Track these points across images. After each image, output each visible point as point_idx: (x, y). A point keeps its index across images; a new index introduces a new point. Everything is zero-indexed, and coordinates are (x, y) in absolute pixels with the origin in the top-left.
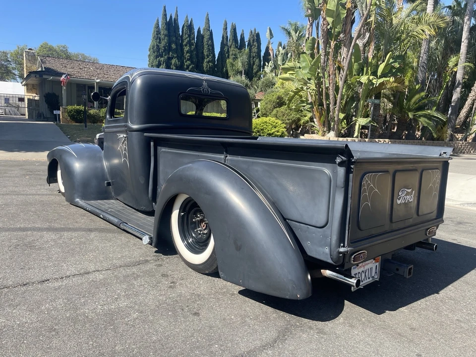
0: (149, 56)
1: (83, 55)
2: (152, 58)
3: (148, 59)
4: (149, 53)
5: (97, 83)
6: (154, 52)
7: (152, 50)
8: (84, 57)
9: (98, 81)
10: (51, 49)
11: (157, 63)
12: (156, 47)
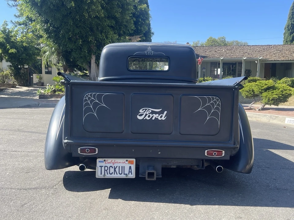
0: (285, 34)
1: (237, 41)
2: (287, 35)
3: (283, 37)
4: (284, 31)
5: (244, 60)
6: (289, 30)
7: (287, 29)
8: (238, 43)
9: (245, 58)
10: (214, 41)
11: (291, 38)
12: (290, 26)
